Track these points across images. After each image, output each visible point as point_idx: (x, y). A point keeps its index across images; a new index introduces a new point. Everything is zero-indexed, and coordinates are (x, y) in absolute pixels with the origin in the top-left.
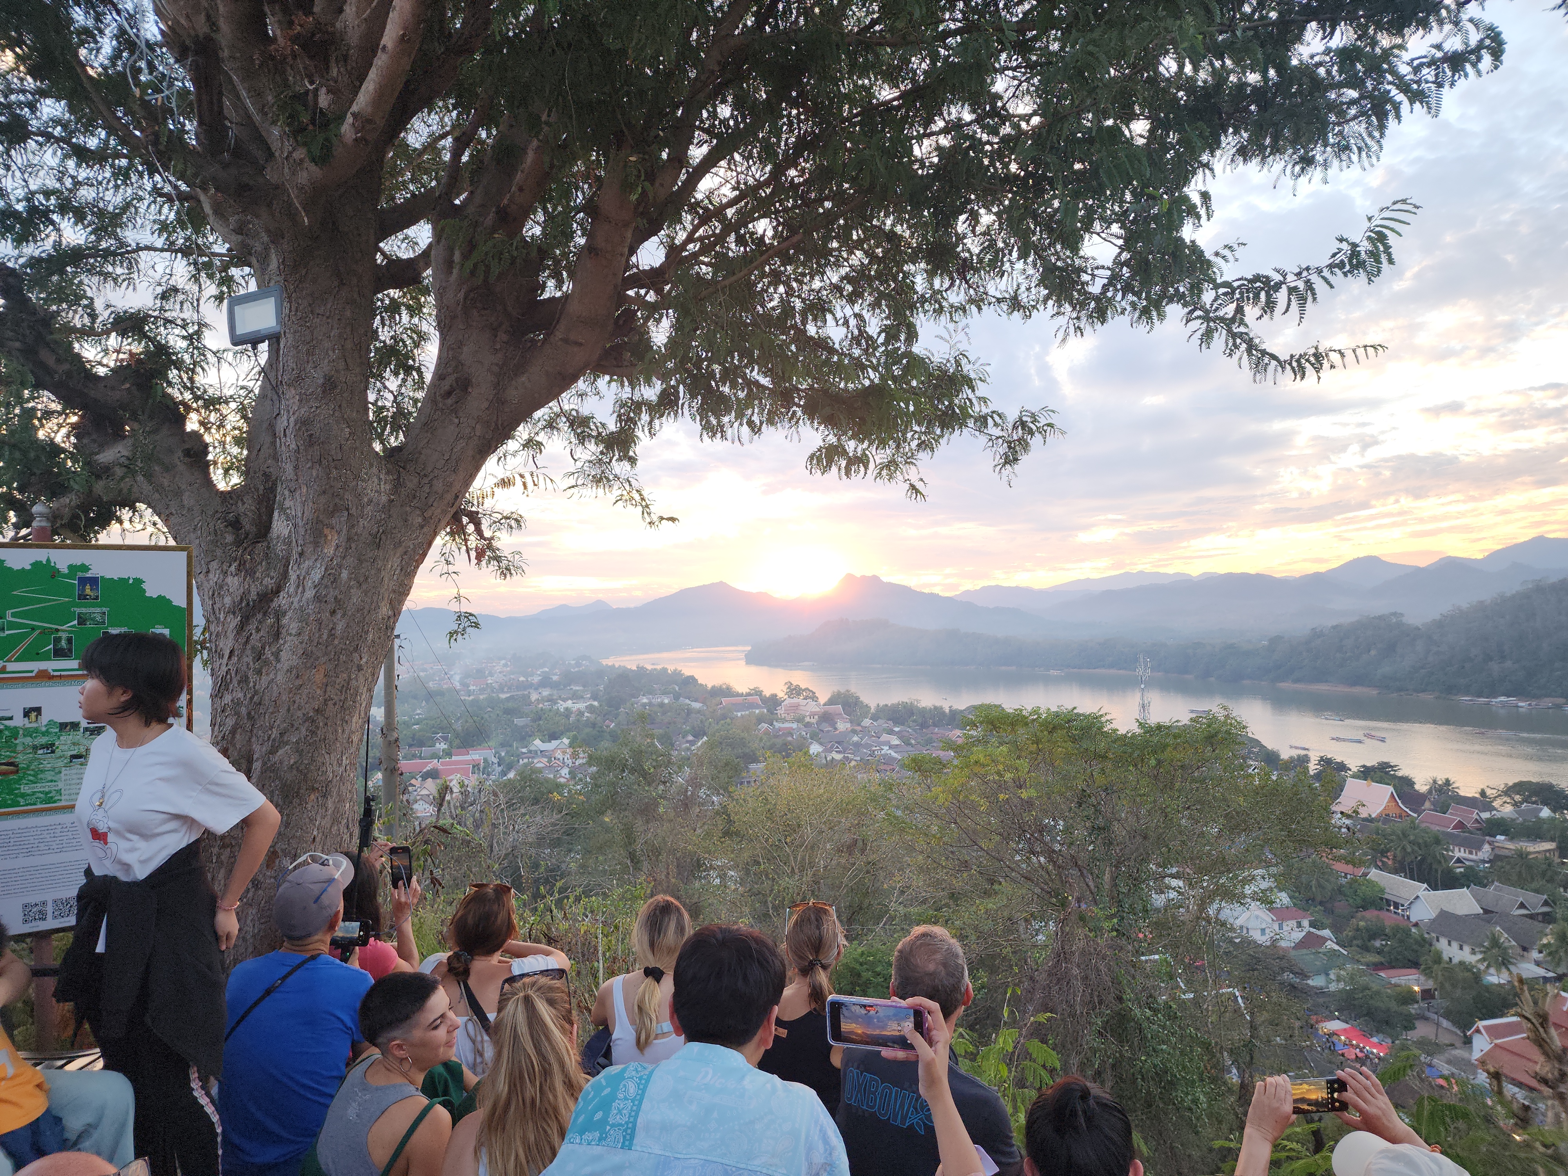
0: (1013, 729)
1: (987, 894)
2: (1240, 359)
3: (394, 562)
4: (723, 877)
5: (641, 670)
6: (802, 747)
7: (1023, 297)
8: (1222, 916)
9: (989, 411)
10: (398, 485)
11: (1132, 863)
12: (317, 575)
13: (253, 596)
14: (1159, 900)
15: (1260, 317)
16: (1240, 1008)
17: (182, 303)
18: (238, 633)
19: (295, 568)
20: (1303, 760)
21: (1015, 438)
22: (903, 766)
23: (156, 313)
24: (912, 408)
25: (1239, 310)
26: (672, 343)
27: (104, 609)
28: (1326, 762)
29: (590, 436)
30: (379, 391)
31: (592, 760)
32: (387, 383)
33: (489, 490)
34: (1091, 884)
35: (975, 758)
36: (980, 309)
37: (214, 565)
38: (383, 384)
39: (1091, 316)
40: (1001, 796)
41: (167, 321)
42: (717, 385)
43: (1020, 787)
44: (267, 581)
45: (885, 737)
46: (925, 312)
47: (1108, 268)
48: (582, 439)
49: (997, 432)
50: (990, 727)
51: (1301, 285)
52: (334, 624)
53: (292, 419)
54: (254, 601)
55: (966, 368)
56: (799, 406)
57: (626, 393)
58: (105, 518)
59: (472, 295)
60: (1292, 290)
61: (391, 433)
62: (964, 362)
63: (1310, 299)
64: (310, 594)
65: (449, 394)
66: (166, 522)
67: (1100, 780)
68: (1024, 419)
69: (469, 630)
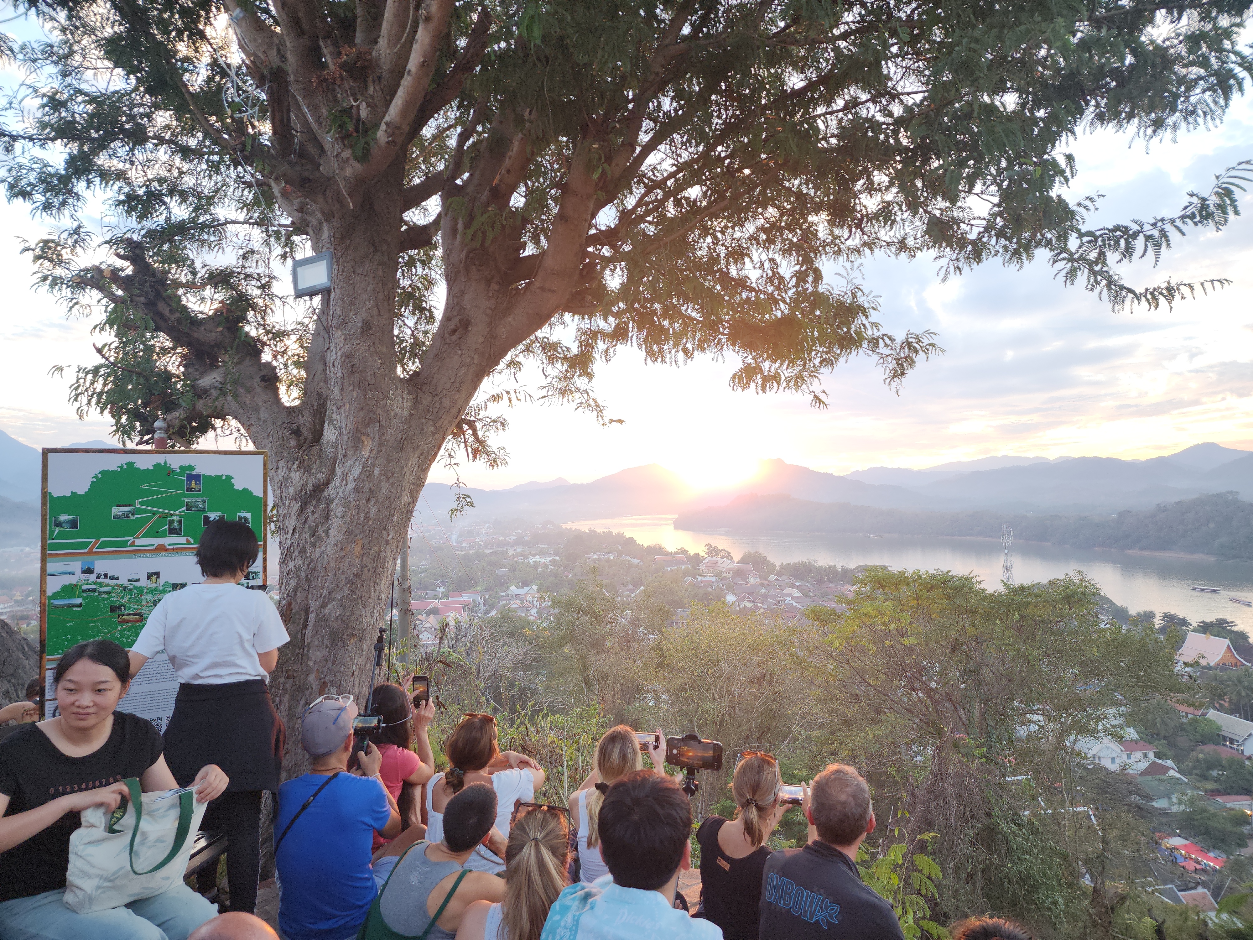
0: (896, 588)
1: (874, 722)
2: (1101, 293)
3: (413, 461)
4: (657, 698)
5: (592, 532)
6: (720, 597)
7: (910, 242)
8: (1078, 747)
9: (880, 334)
10: (416, 402)
11: (999, 701)
12: (356, 472)
13: (310, 487)
14: (1022, 731)
15: (1120, 261)
16: (1093, 824)
17: (257, 262)
18: (299, 515)
19: (341, 466)
20: (1149, 616)
21: (902, 355)
22: (803, 614)
23: (239, 270)
24: (816, 334)
25: (1102, 254)
26: (624, 288)
27: (205, 499)
28: (1170, 618)
29: (557, 357)
30: (400, 327)
31: (555, 603)
32: (406, 321)
33: (483, 404)
34: (963, 716)
35: (865, 611)
36: (872, 250)
37: (282, 463)
38: (403, 321)
39: (968, 258)
40: (887, 643)
41: (247, 276)
42: (659, 321)
43: (903, 636)
44: (320, 476)
45: (788, 590)
46: (826, 254)
47: (984, 219)
48: (552, 360)
49: (887, 351)
50: (878, 585)
51: (1156, 233)
52: (369, 509)
53: (339, 354)
54: (310, 491)
55: (862, 300)
56: (724, 334)
57: (586, 324)
58: (204, 427)
59: (471, 255)
60: (1148, 238)
61: (410, 359)
62: (859, 294)
63: (1164, 244)
64: (351, 486)
65: (454, 331)
66: (248, 430)
67: (971, 631)
68: (910, 340)
69: (465, 508)
